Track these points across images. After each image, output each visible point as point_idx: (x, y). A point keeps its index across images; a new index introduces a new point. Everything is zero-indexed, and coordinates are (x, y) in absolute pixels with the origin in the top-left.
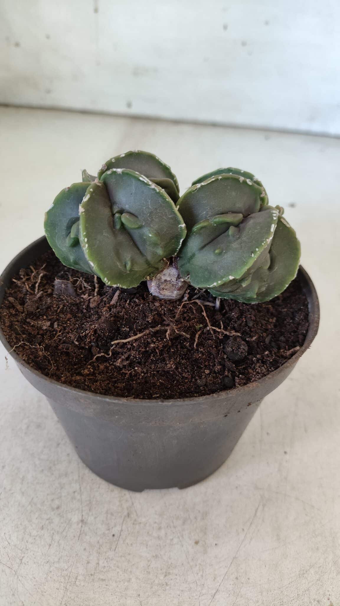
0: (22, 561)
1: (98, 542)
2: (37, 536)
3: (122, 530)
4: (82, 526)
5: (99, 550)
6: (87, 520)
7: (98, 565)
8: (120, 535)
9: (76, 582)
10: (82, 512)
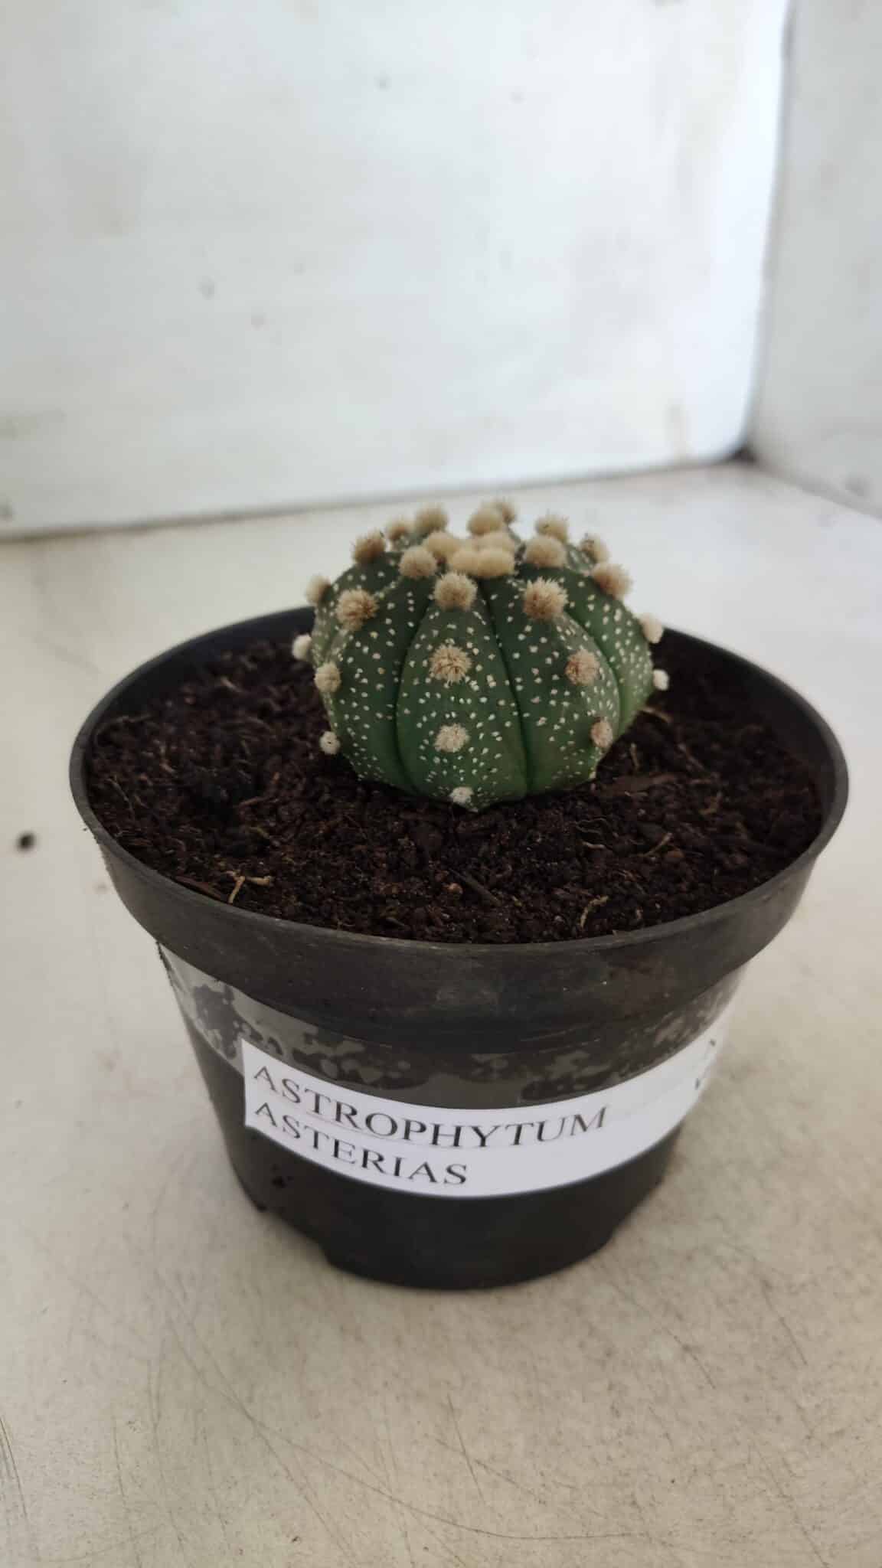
0: (638, 1507)
1: (759, 1369)
2: (619, 1436)
3: (782, 1320)
4: (695, 1359)
8: (789, 1330)
9: (795, 1472)
10: (669, 1333)
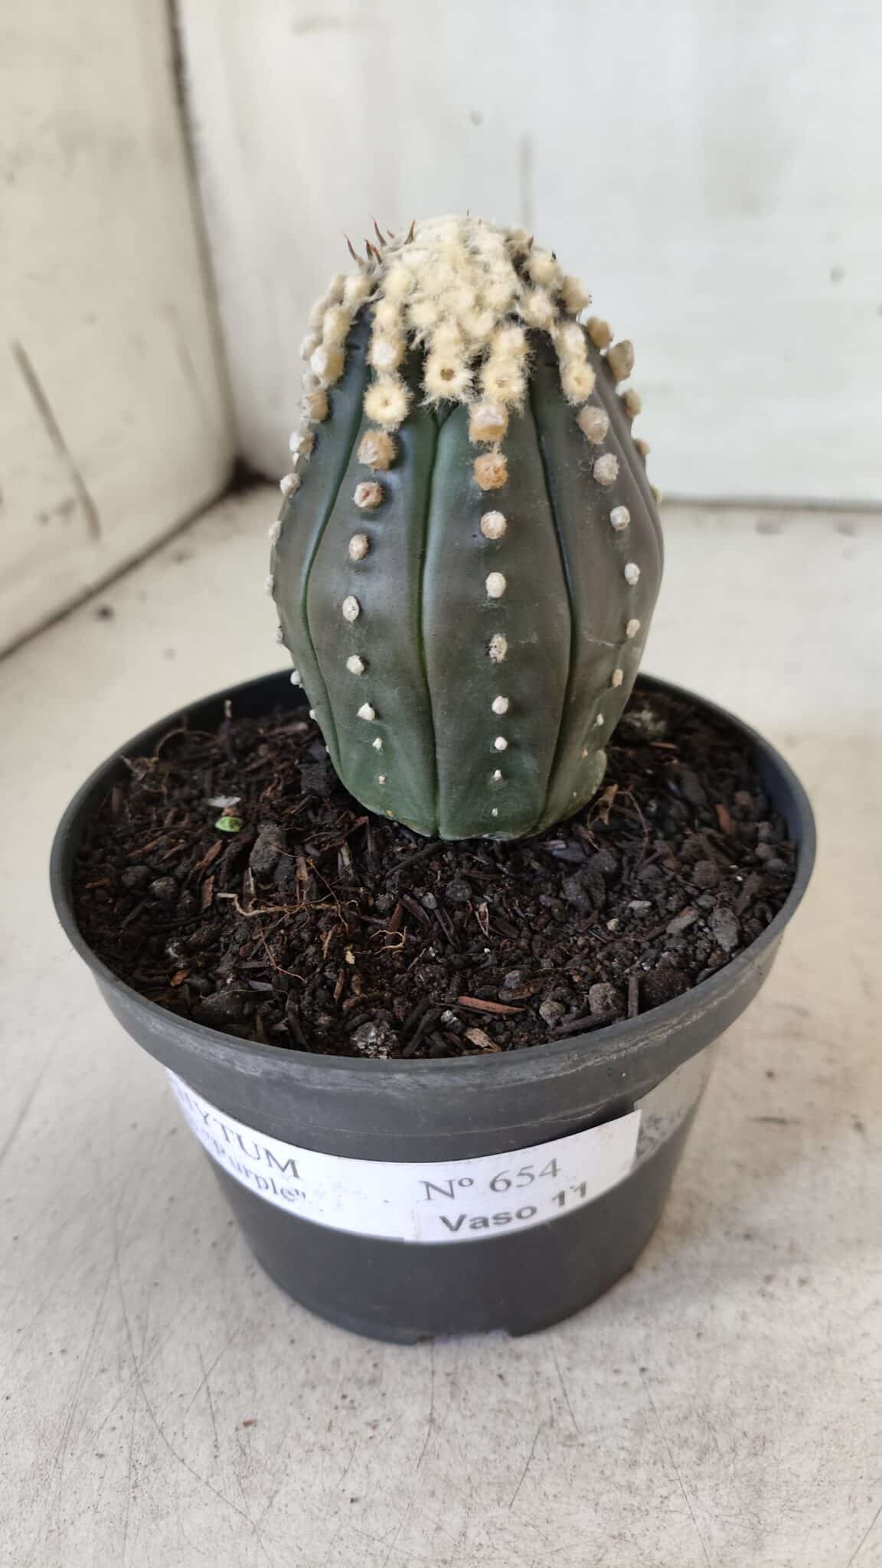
5: (469, 1500)
6: (444, 1420)
7: (463, 1539)
